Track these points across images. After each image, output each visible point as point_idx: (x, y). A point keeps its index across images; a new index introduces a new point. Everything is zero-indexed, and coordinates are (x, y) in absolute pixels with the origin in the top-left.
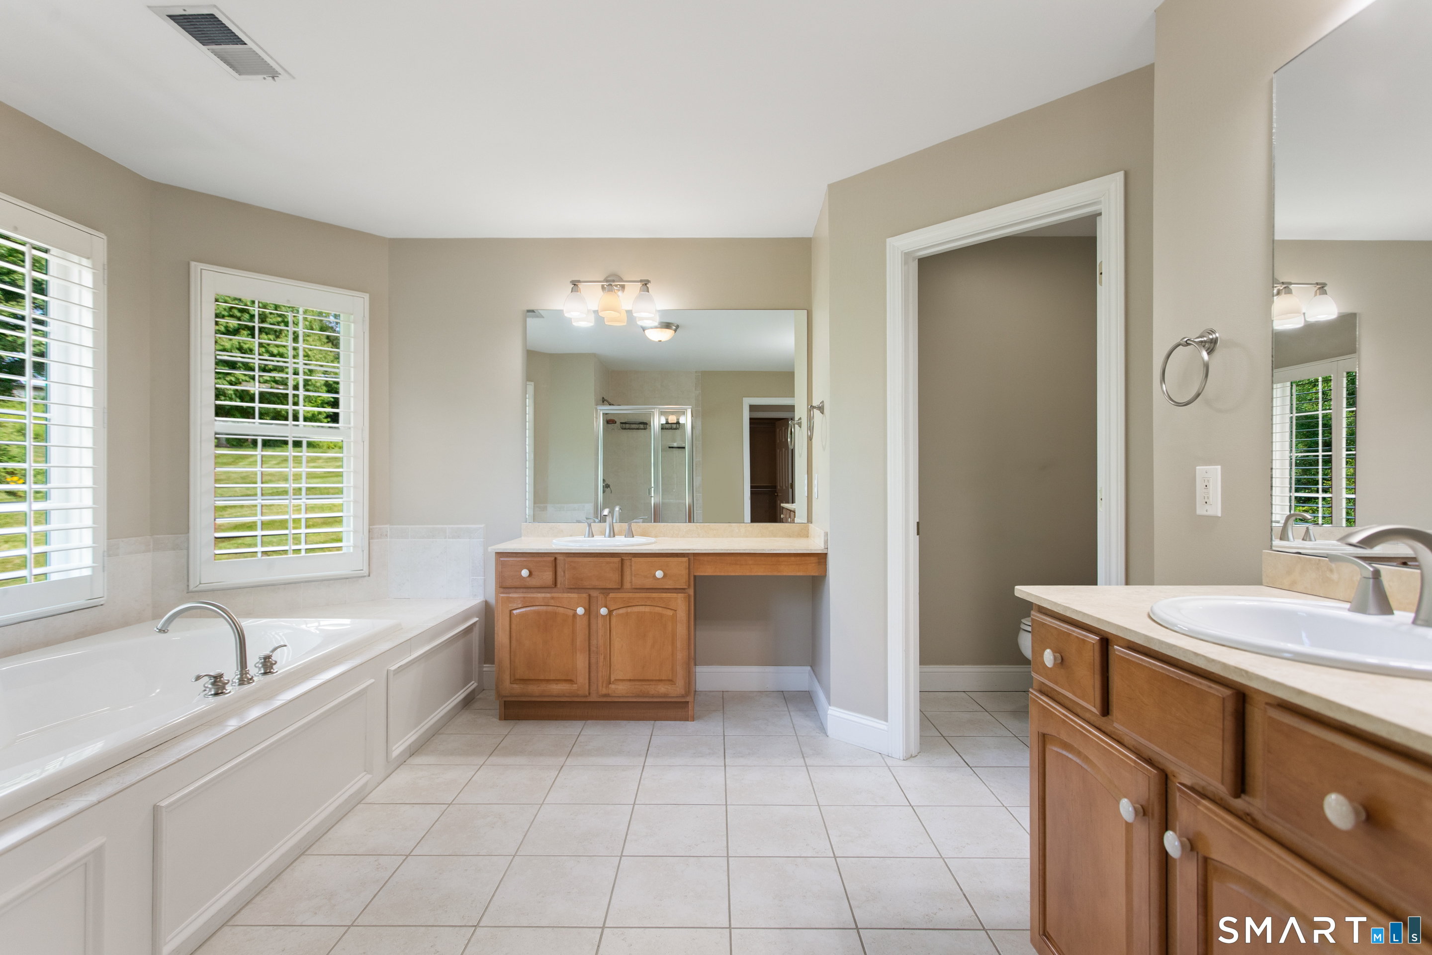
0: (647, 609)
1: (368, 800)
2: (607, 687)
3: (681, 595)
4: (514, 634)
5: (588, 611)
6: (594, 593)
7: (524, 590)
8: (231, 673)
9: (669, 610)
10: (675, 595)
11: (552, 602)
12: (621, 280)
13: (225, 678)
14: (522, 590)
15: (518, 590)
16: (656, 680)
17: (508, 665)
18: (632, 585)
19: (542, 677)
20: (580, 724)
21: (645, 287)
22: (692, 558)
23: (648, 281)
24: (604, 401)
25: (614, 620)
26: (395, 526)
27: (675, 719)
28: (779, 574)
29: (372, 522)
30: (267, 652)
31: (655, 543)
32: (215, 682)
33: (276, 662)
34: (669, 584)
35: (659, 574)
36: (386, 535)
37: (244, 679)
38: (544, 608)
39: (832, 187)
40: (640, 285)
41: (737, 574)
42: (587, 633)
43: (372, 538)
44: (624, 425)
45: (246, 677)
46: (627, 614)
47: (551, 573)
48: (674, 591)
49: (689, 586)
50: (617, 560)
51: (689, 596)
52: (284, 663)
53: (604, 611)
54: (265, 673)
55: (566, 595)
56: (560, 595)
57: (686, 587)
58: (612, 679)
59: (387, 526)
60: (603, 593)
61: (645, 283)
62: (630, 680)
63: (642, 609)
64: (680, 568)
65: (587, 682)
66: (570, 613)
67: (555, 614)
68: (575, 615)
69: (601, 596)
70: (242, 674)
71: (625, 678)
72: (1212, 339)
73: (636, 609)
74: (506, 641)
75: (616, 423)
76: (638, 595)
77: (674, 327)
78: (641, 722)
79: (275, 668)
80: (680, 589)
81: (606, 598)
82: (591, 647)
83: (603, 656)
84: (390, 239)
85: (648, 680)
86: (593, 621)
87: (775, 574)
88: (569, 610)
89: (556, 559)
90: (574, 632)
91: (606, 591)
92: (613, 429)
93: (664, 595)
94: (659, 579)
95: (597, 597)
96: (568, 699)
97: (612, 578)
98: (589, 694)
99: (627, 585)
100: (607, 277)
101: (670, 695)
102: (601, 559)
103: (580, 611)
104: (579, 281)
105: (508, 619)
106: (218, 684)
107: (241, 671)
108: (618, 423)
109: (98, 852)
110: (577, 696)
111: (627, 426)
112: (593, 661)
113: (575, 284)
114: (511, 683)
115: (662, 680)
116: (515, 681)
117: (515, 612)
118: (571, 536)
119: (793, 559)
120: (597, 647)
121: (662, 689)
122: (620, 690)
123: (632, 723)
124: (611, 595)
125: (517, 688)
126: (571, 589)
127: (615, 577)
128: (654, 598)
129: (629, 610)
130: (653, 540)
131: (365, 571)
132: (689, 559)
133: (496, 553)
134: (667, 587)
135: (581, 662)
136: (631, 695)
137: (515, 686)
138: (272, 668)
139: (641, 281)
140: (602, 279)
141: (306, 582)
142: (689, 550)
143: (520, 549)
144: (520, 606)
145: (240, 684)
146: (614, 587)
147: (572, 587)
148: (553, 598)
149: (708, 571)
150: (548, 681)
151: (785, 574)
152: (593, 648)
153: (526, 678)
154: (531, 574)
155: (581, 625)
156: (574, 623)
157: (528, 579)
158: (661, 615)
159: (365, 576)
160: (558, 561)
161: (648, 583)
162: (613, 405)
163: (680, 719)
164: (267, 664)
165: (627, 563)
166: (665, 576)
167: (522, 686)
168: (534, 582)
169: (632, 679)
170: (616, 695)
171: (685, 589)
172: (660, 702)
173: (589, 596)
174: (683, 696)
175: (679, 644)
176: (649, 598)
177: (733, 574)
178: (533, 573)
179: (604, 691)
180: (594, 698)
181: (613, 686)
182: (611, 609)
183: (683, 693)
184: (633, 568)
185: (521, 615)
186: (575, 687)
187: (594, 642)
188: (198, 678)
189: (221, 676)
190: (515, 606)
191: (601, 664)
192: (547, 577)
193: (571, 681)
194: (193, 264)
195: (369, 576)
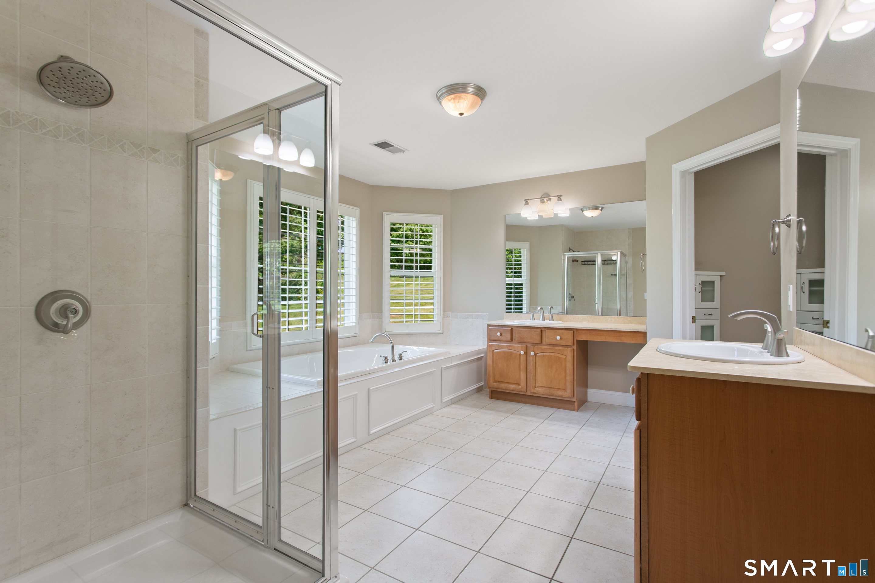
0: (553, 354)
1: (433, 414)
2: (534, 389)
3: (569, 349)
4: (494, 361)
5: (526, 353)
6: (529, 345)
7: (499, 342)
8: (390, 358)
9: (563, 356)
10: (566, 348)
11: (510, 348)
12: (550, 196)
13: (388, 358)
14: (498, 342)
15: (496, 342)
16: (557, 388)
17: (492, 374)
18: (546, 343)
19: (506, 381)
20: (522, 405)
21: (560, 199)
22: (575, 331)
23: (561, 195)
24: (570, 250)
25: (538, 358)
26: (453, 313)
27: (568, 409)
28: (621, 342)
29: (444, 311)
30: (401, 353)
31: (562, 323)
32: (385, 359)
33: (403, 356)
34: (564, 343)
35: (558, 338)
36: (450, 317)
37: (394, 360)
38: (507, 350)
39: (647, 139)
40: (557, 198)
41: (598, 340)
42: (526, 363)
43: (444, 318)
44: (584, 263)
45: (394, 359)
46: (544, 356)
47: (510, 335)
48: (566, 346)
49: (574, 345)
50: (539, 330)
51: (574, 349)
52: (406, 357)
53: (532, 353)
54: (400, 360)
55: (516, 345)
56: (514, 345)
57: (572, 345)
58: (537, 386)
59: (450, 313)
60: (533, 346)
61: (560, 197)
62: (545, 387)
63: (551, 354)
64: (568, 336)
65: (526, 385)
66: (519, 353)
67: (512, 353)
68: (520, 354)
69: (532, 346)
70: (393, 358)
71: (542, 386)
72: (788, 220)
73: (548, 354)
74: (491, 363)
75: (578, 261)
76: (548, 347)
77: (600, 209)
78: (551, 408)
79: (403, 358)
80: (569, 346)
81: (534, 348)
82: (528, 370)
83: (532, 374)
84: (451, 190)
85: (553, 388)
86: (528, 358)
87: (619, 341)
88: (518, 352)
89: (512, 328)
90: (520, 362)
91: (534, 344)
92: (577, 265)
93: (561, 348)
94: (558, 340)
95: (530, 347)
96: (517, 393)
97: (537, 339)
98: (527, 391)
99: (544, 342)
100: (542, 196)
101: (564, 397)
102: (532, 330)
103: (522, 353)
104: (528, 199)
105: (492, 354)
106: (386, 360)
107: (393, 357)
108: (580, 261)
109: (356, 395)
110: (521, 392)
111: (586, 263)
112: (528, 376)
113: (526, 201)
114: (493, 382)
115: (560, 389)
116: (495, 381)
117: (495, 351)
118: (526, 319)
119: (629, 334)
120: (530, 370)
121: (560, 393)
122: (540, 391)
123: (547, 408)
124: (536, 346)
125: (496, 385)
126: (520, 342)
127: (538, 338)
128: (556, 349)
129: (545, 354)
130: (561, 322)
131: (441, 332)
132: (573, 332)
133: (488, 325)
134: (562, 344)
135: (523, 376)
136: (545, 394)
137: (495, 383)
138: (402, 358)
139: (557, 196)
140: (540, 197)
141: (420, 334)
142: (573, 327)
143: (497, 324)
144: (497, 348)
145: (392, 361)
146: (538, 343)
147: (519, 341)
148: (510, 346)
149: (583, 338)
150: (509, 383)
151: (624, 342)
152: (528, 371)
153: (499, 381)
154: (501, 335)
155: (523, 359)
156: (520, 358)
157: (500, 337)
158: (559, 358)
159: (441, 334)
160: (513, 330)
161: (553, 342)
162: (575, 252)
163: (571, 410)
164: (401, 357)
165: (544, 332)
166: (561, 339)
167: (497, 384)
168: (502, 338)
169: (546, 386)
170: (539, 393)
171: (571, 346)
172: (561, 399)
173: (527, 346)
174: (570, 398)
175: (568, 372)
176: (553, 349)
177: (596, 340)
178: (503, 334)
179: (533, 391)
180: (529, 393)
181: (537, 389)
182: (536, 353)
183: (570, 396)
184: (547, 334)
185: (498, 352)
186: (520, 387)
187: (529, 368)
188: (381, 356)
189: (387, 357)
190: (495, 348)
191: (531, 378)
192: (508, 337)
193: (518, 384)
194: (384, 213)
195: (443, 333)
